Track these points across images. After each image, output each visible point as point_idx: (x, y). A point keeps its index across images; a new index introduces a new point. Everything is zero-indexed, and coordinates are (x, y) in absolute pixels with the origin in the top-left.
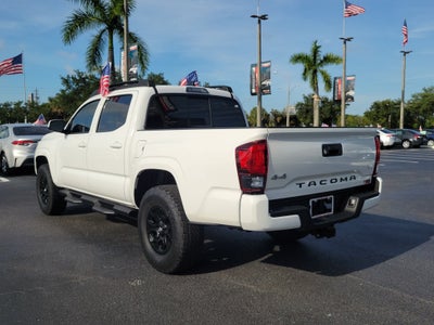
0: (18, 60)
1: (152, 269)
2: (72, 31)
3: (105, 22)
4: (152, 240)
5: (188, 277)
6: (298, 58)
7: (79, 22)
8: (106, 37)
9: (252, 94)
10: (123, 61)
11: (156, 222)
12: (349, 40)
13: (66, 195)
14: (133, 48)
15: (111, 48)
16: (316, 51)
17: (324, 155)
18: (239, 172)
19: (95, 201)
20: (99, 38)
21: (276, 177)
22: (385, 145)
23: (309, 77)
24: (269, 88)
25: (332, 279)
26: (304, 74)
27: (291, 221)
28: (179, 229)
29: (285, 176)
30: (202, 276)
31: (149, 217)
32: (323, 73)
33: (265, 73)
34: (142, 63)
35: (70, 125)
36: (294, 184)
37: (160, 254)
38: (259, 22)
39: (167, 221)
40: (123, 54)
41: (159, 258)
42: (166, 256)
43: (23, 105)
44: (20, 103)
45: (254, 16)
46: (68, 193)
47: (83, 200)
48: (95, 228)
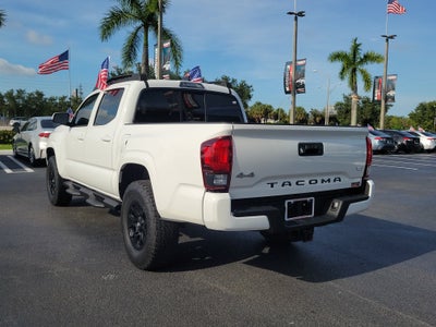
0: (64, 56)
1: (130, 264)
2: (109, 28)
3: (141, 19)
4: (132, 234)
5: (163, 274)
6: (337, 57)
7: (116, 19)
8: (141, 34)
9: (287, 93)
10: (157, 58)
11: (136, 217)
12: (392, 37)
13: (68, 187)
14: (167, 44)
15: (146, 45)
16: (356, 48)
17: (300, 154)
18: (203, 168)
19: (90, 193)
20: (135, 35)
21: (241, 175)
22: (426, 148)
23: (348, 76)
24: (303, 86)
25: (311, 285)
26: (342, 73)
27: (260, 222)
28: (153, 225)
29: (252, 175)
30: (176, 274)
31: (130, 212)
32: (362, 72)
33: (300, 72)
34: (176, 59)
35: (75, 118)
36: (264, 184)
37: (138, 249)
38: (296, 19)
39: (144, 217)
40: (157, 50)
41: (136, 253)
42: (142, 252)
43: (67, 100)
44: (64, 98)
45: (291, 13)
46: (70, 184)
47: (81, 193)
48: (93, 220)
